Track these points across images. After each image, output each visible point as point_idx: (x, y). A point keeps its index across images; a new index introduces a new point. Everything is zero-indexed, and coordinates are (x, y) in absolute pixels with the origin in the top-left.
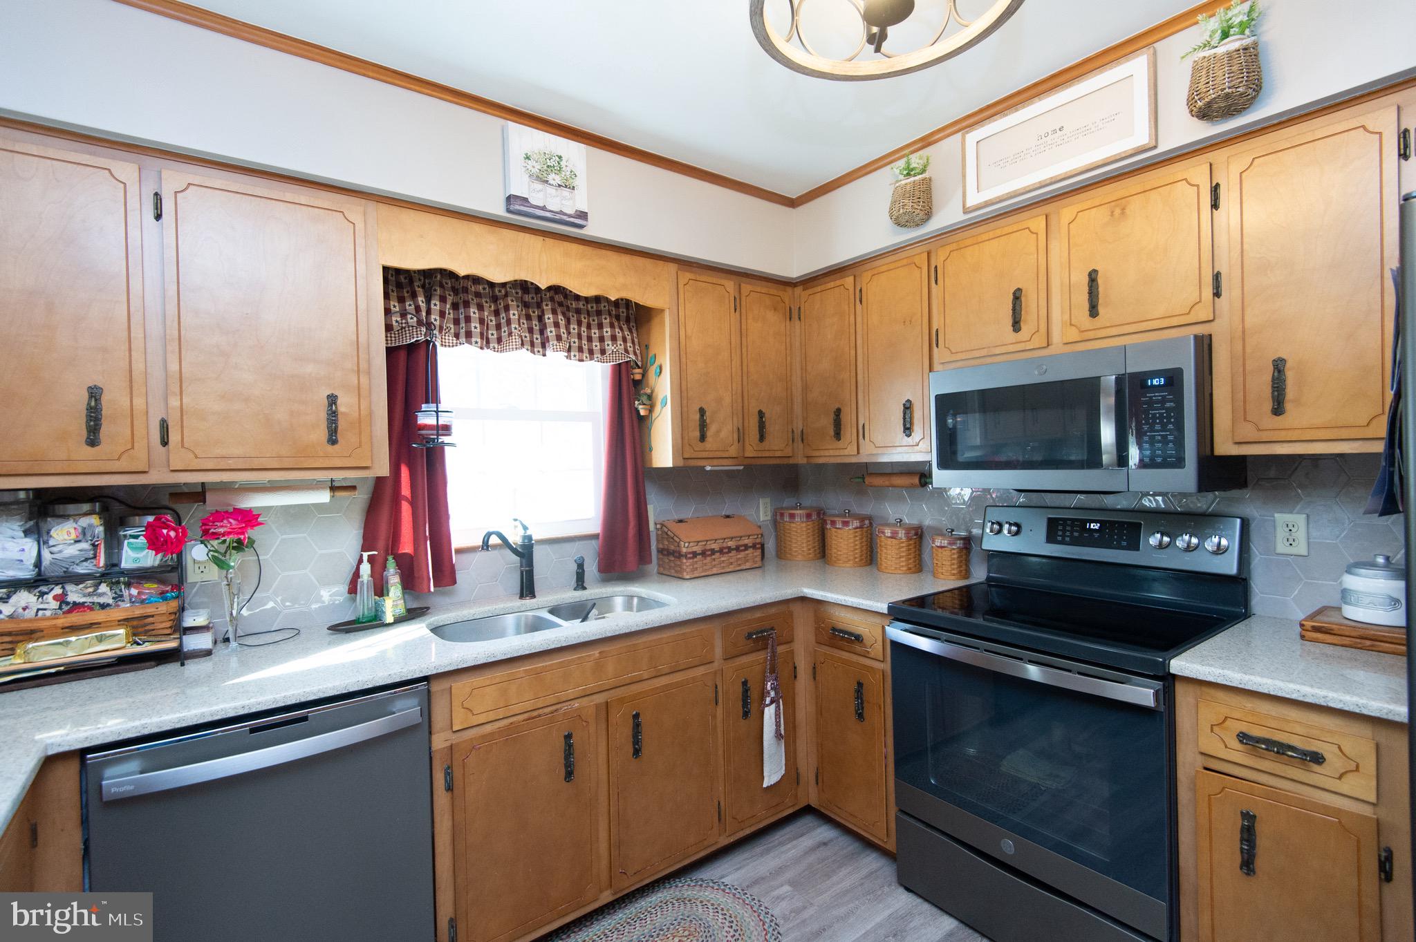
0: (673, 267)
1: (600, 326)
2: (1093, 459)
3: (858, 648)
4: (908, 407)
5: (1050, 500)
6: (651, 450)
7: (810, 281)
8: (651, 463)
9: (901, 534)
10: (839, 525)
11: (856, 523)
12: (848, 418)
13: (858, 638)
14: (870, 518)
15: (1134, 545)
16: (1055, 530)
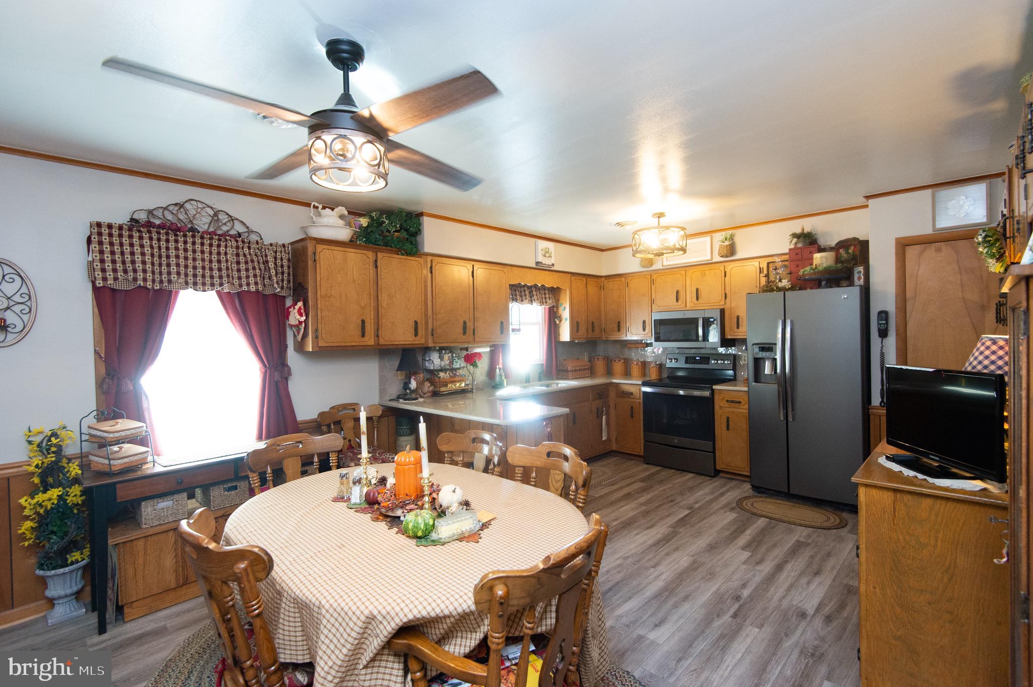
0: (570, 275)
1: (545, 294)
2: (697, 340)
3: (632, 397)
4: (644, 322)
5: (687, 351)
6: (559, 335)
7: (608, 277)
8: (559, 339)
9: (640, 364)
10: (617, 361)
11: (623, 361)
12: (622, 325)
13: (632, 394)
14: (627, 359)
15: (708, 363)
16: (688, 360)
